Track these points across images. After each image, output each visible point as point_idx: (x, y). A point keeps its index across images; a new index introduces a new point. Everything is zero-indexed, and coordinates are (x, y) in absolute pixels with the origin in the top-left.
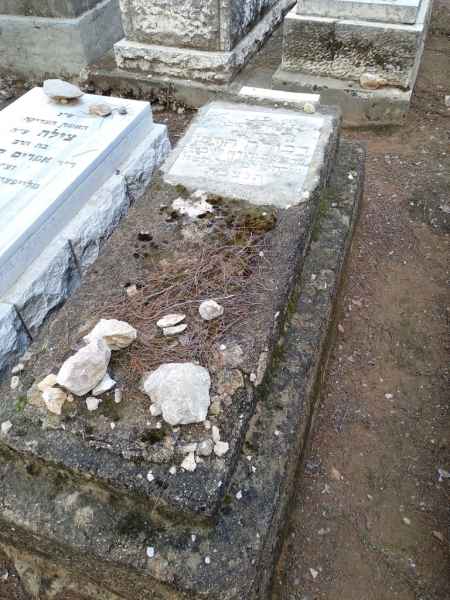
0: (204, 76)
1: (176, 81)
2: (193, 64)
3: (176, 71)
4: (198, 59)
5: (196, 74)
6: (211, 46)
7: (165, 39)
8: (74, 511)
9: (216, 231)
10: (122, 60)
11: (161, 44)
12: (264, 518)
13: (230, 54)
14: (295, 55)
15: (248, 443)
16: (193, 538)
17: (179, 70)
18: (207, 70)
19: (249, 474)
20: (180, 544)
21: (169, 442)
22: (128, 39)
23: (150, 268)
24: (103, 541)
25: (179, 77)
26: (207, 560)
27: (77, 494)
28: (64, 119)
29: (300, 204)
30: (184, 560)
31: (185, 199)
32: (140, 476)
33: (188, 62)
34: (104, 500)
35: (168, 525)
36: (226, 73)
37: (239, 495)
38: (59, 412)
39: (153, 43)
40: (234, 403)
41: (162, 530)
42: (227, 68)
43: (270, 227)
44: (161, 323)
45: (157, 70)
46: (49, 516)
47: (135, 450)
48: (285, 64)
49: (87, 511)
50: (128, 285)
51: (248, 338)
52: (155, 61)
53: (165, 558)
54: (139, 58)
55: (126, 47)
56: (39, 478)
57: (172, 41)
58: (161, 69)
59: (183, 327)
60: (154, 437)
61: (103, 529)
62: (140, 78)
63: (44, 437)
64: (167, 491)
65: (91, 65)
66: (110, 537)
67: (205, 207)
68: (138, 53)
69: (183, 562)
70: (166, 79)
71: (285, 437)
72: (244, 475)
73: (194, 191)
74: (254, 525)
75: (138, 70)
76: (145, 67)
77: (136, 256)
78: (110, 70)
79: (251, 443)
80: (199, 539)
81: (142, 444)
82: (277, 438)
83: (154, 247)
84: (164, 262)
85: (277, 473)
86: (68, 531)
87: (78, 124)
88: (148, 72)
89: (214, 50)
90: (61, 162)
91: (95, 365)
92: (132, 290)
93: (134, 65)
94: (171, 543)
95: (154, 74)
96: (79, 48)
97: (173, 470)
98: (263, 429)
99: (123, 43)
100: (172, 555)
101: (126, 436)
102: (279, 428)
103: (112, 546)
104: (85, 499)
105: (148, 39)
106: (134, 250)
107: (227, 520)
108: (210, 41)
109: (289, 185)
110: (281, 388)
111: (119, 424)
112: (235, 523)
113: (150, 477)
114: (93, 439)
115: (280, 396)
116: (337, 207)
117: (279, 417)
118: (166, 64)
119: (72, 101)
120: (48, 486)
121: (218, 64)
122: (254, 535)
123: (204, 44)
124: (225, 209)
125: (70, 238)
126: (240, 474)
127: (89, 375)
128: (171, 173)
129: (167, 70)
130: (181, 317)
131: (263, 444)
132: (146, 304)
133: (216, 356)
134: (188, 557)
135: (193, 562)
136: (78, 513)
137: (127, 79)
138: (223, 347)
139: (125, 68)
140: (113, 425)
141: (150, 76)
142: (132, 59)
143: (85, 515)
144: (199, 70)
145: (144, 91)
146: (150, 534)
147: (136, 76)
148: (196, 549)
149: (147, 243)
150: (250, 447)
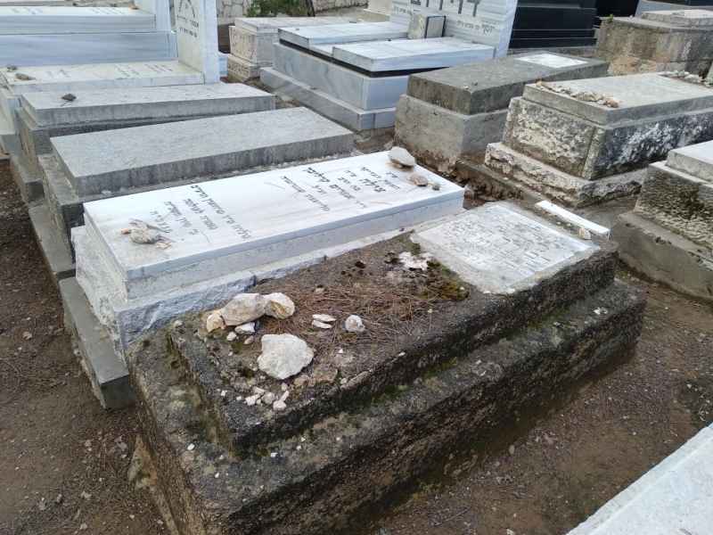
0: (555, 194)
1: (528, 191)
2: (548, 180)
3: (531, 181)
4: (554, 177)
5: (548, 191)
6: (574, 170)
7: (534, 152)
8: (174, 400)
9: (413, 282)
10: (489, 158)
11: (529, 155)
12: (277, 480)
13: (587, 182)
14: (651, 203)
15: (312, 431)
16: (221, 457)
17: (534, 182)
18: (559, 189)
19: (294, 449)
20: (212, 455)
21: (252, 381)
22: (504, 143)
23: (344, 283)
24: (173, 424)
25: (533, 189)
26: (217, 476)
27: (184, 392)
28: (389, 178)
29: (499, 295)
30: (205, 465)
31: (413, 254)
32: (219, 390)
33: (544, 177)
34: (196, 404)
35: (215, 441)
36: (577, 198)
37: (273, 455)
38: (210, 330)
39: (523, 152)
40: (315, 387)
41: (210, 441)
42: (579, 194)
43: (457, 299)
44: (316, 316)
45: (515, 176)
46: (159, 393)
47: (229, 374)
48: (638, 208)
49: (181, 404)
50: (320, 286)
51: (364, 356)
52: (516, 168)
53: (195, 456)
54: (504, 161)
55: (498, 148)
56: (174, 371)
57: (539, 155)
58: (520, 176)
59: (329, 326)
60: (246, 373)
61: (180, 419)
62: (497, 178)
63: (191, 341)
64: (224, 407)
65: (462, 156)
66: (178, 425)
67: (423, 265)
68: (505, 157)
69: (202, 466)
70: (519, 186)
71: (342, 446)
72: (289, 447)
73: (425, 252)
74: (266, 479)
75: (500, 171)
76: (507, 170)
77: (344, 273)
78: (477, 163)
79: (314, 433)
80: (224, 462)
81: (236, 373)
82: (335, 442)
83: (361, 273)
84: (357, 285)
85: (314, 464)
86: (161, 408)
87: (395, 184)
88: (506, 175)
89: (575, 175)
90: (358, 202)
91: (246, 308)
92: (319, 290)
93: (498, 165)
94: (207, 451)
95: (511, 178)
96: (460, 139)
97: (239, 398)
98: (331, 431)
99: (498, 146)
100: (201, 458)
101: (232, 364)
102: (344, 437)
103: (175, 432)
104: (186, 398)
105: (520, 148)
106: (345, 269)
107: (252, 463)
108: (574, 165)
109: (503, 278)
110: (371, 415)
111: (235, 356)
112: (255, 469)
113: (223, 393)
114: (214, 355)
115: (365, 420)
116: (558, 327)
117: (351, 432)
118: (525, 173)
119: (406, 168)
120: (174, 378)
121: (571, 187)
122: (260, 484)
123: (567, 167)
124: (435, 273)
125: (327, 255)
126: (288, 445)
127: (239, 312)
128: (419, 234)
129: (524, 178)
130: (331, 319)
131: (323, 440)
132: (319, 302)
133: (332, 354)
134: (208, 465)
135: (209, 470)
136: (175, 402)
137: (485, 175)
138: (341, 351)
139: (489, 166)
140: (231, 354)
141: (506, 179)
142: (498, 160)
143: (178, 405)
144: (553, 187)
145: (496, 190)
146: (202, 439)
147: (494, 175)
148: (217, 465)
149: (358, 269)
150: (311, 434)
